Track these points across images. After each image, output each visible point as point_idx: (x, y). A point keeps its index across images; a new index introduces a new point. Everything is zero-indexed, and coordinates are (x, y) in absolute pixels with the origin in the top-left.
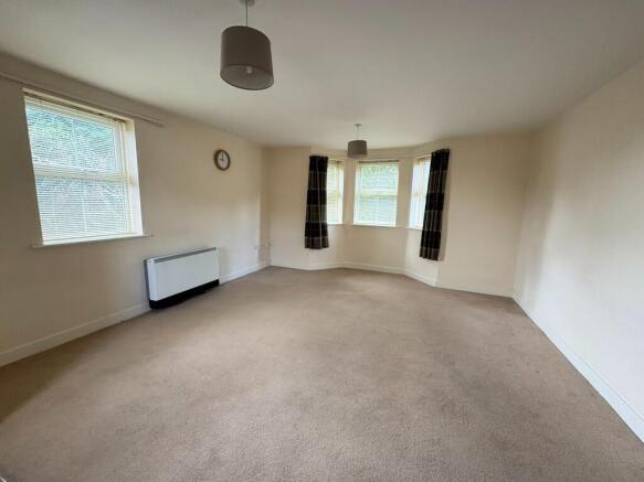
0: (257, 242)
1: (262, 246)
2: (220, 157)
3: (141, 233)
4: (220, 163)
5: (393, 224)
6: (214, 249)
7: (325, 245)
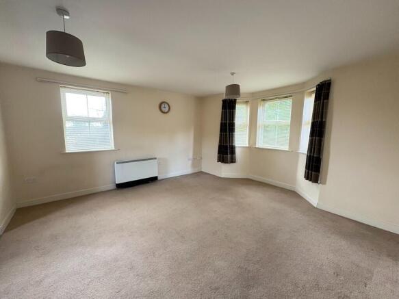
0: (191, 155)
1: (194, 159)
2: (163, 106)
3: (113, 149)
4: (163, 109)
5: (286, 148)
6: (156, 158)
7: (233, 160)
